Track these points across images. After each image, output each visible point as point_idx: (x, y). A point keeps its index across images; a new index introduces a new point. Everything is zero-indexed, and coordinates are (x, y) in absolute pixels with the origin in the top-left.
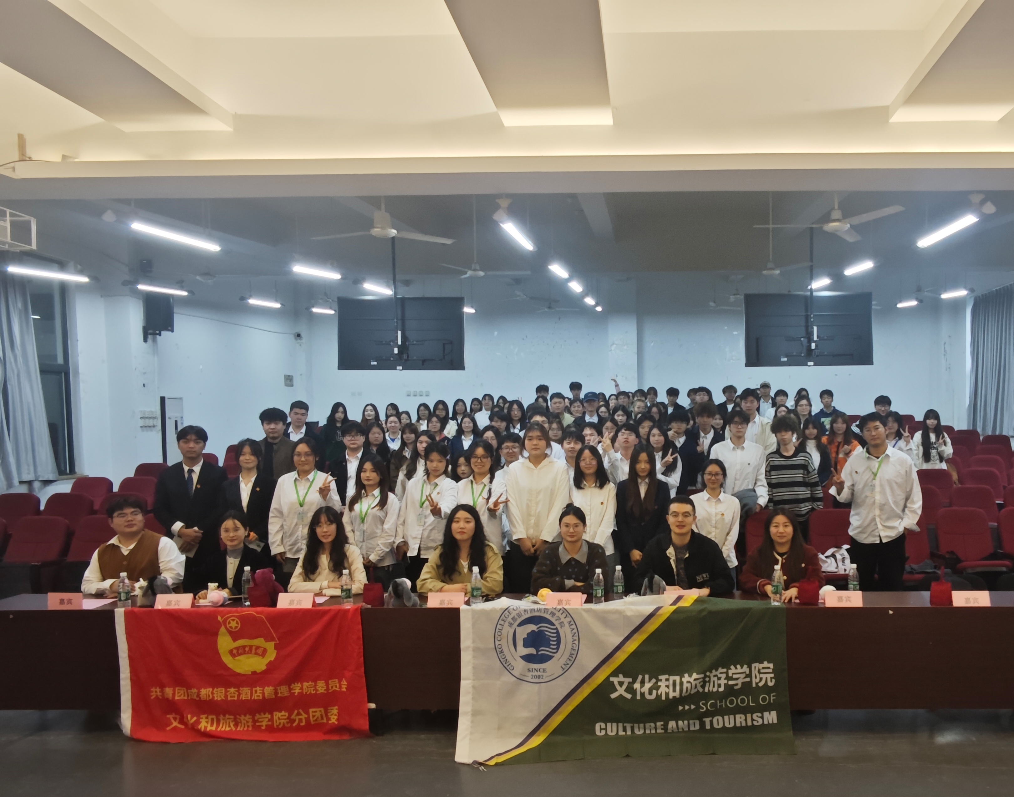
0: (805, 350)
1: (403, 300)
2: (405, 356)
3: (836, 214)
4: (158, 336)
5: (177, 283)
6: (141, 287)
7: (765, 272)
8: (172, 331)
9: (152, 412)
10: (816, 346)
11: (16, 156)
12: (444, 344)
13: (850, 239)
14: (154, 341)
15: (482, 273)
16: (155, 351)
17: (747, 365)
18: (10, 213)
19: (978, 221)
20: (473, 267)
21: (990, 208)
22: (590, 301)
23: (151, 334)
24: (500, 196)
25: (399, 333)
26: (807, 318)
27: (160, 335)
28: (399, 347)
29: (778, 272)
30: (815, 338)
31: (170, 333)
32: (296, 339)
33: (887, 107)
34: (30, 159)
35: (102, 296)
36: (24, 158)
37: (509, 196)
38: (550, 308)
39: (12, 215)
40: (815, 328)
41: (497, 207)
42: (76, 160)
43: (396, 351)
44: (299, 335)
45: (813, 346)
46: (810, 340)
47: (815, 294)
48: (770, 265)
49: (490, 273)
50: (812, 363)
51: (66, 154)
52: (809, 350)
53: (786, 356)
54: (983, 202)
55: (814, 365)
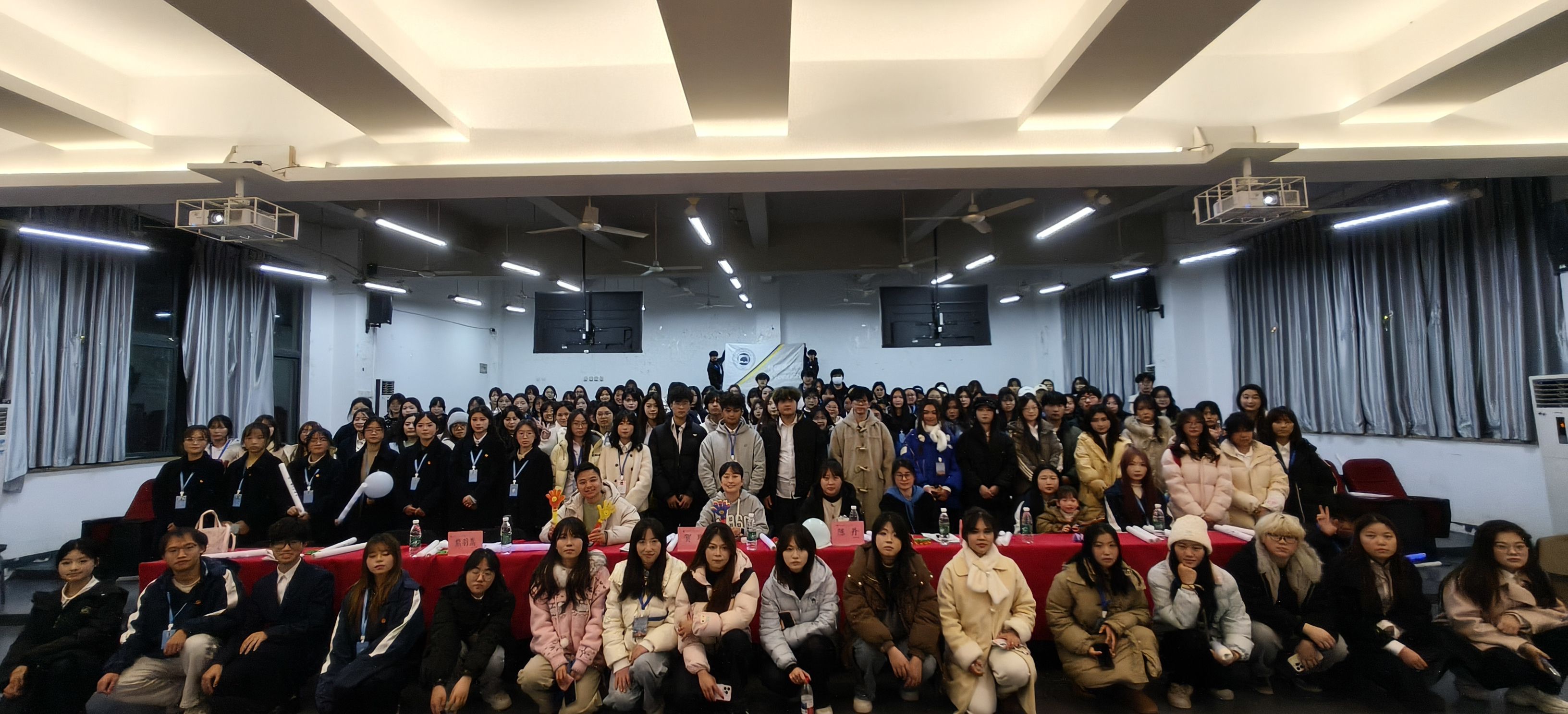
0: (933, 332)
1: (591, 294)
2: (591, 342)
3: (973, 208)
4: (378, 328)
5: (398, 282)
6: (368, 285)
7: (900, 266)
8: (390, 323)
9: (368, 392)
10: (943, 329)
11: (287, 164)
12: (625, 331)
13: (982, 230)
14: (374, 331)
15: (661, 269)
16: (374, 340)
17: (883, 347)
18: (279, 209)
19: (1093, 214)
20: (654, 264)
21: (1105, 201)
22: (744, 298)
23: (372, 326)
24: (690, 195)
25: (587, 321)
26: (933, 306)
27: (380, 326)
28: (587, 333)
29: (911, 265)
30: (941, 323)
31: (388, 325)
32: (491, 333)
33: (1016, 119)
34: (298, 166)
35: (333, 294)
36: (293, 164)
37: (697, 195)
38: (708, 304)
39: (280, 211)
40: (941, 315)
41: (687, 205)
42: (337, 166)
43: (584, 336)
44: (493, 330)
45: (940, 329)
46: (937, 324)
47: (940, 286)
48: (906, 260)
49: (666, 268)
50: (939, 344)
51: (329, 161)
52: (937, 333)
53: (916, 339)
54: (1097, 196)
55: (941, 346)
